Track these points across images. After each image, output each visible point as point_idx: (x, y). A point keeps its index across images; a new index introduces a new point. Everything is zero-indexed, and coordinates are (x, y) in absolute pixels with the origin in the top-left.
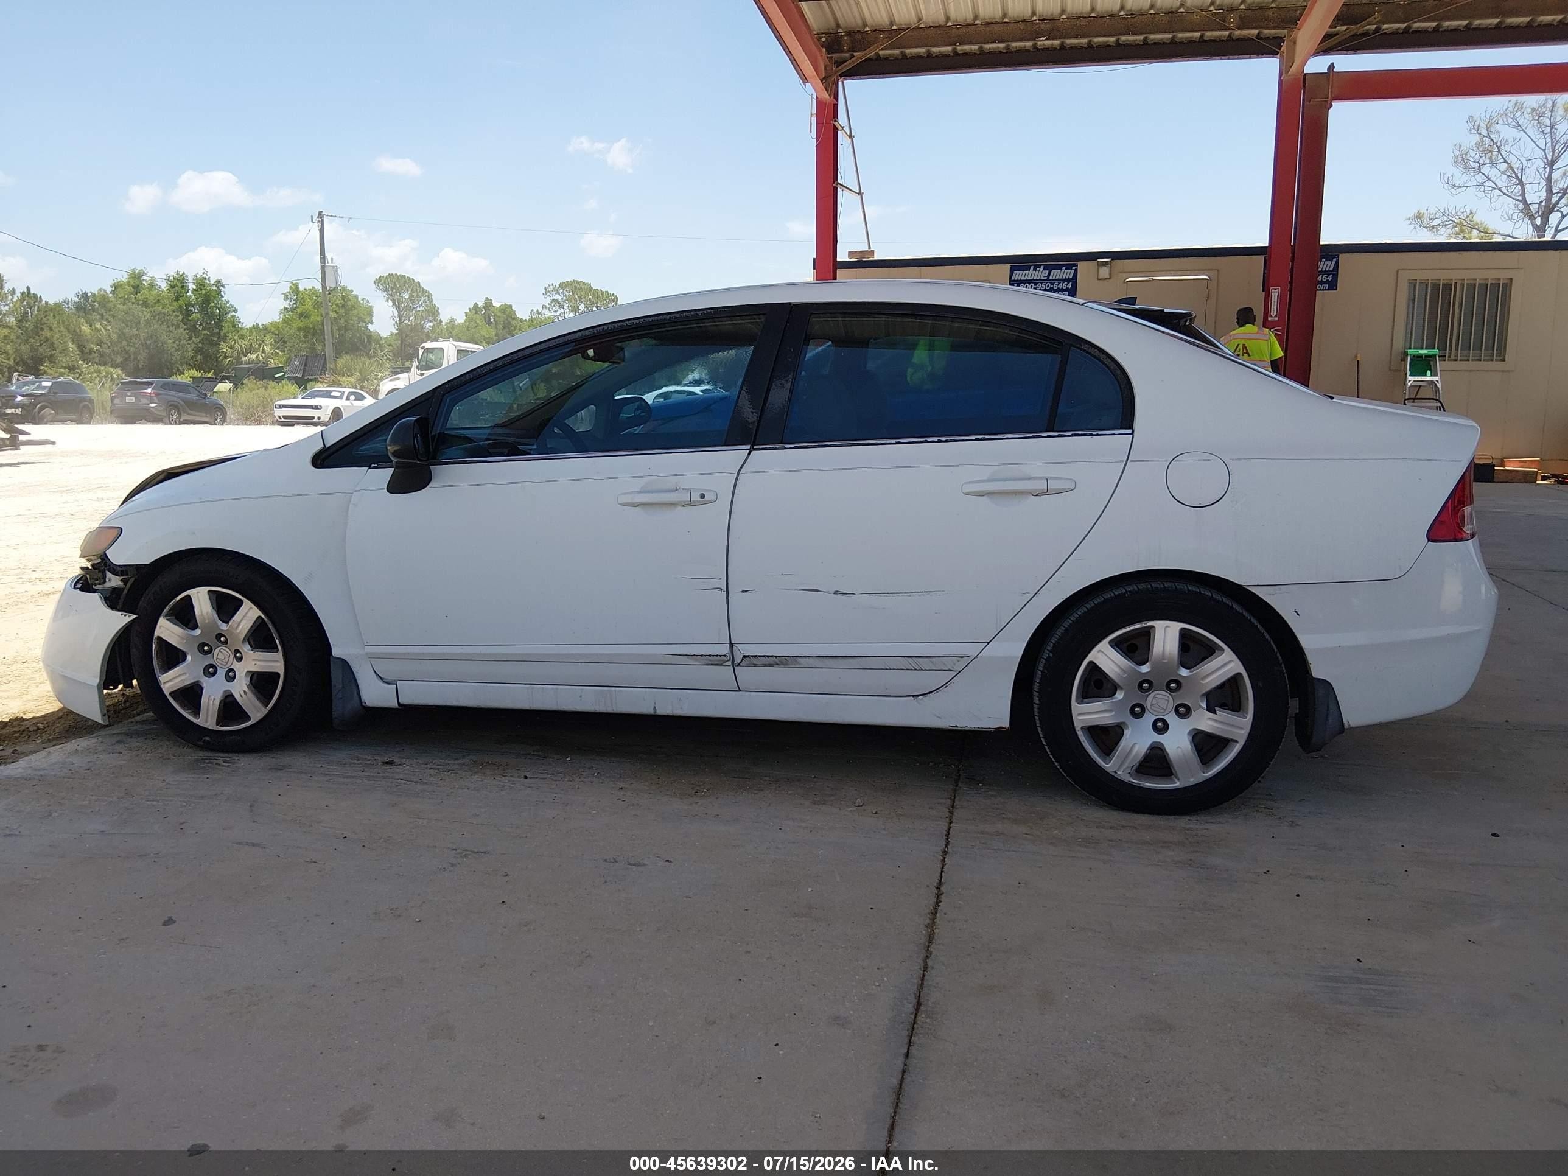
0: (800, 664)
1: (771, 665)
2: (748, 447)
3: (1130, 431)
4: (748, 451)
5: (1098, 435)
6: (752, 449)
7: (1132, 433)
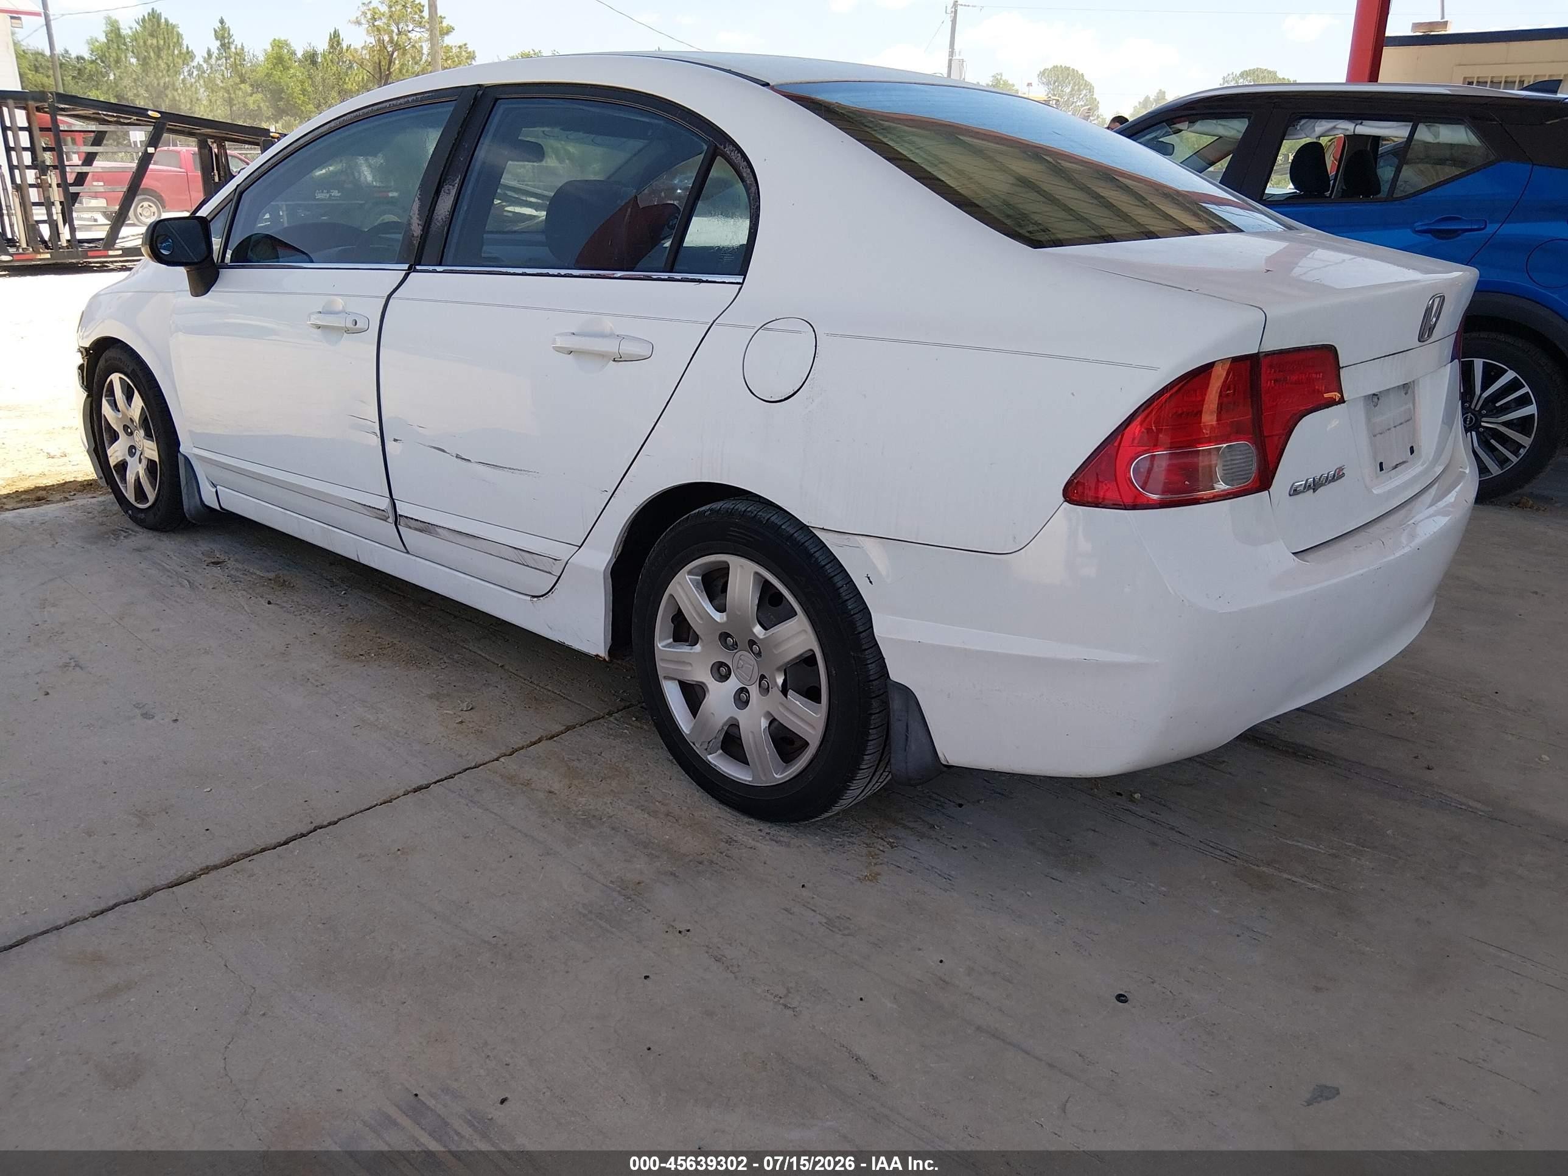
0: (440, 535)
1: (421, 531)
2: (406, 266)
3: (740, 279)
4: (405, 272)
5: (707, 281)
6: (411, 269)
7: (742, 284)
